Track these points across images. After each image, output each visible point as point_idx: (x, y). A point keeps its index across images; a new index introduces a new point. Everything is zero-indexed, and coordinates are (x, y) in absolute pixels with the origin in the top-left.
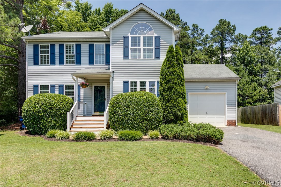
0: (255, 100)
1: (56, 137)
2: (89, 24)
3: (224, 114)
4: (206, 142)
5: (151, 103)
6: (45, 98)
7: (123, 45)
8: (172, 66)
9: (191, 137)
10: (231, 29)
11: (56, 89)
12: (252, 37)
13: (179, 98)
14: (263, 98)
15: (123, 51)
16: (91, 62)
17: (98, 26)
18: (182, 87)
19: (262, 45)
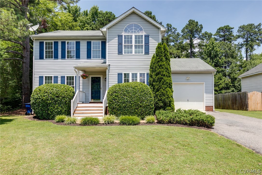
0: (220, 88)
1: (65, 122)
2: (78, 23)
3: (203, 101)
4: (199, 126)
5: (145, 92)
6: (52, 88)
7: (117, 42)
8: (161, 60)
9: (185, 122)
10: (199, 28)
11: (58, 80)
12: (216, 34)
13: (167, 87)
14: (227, 86)
15: (117, 47)
16: (89, 56)
17: (86, 25)
18: (169, 78)
19: (225, 42)
